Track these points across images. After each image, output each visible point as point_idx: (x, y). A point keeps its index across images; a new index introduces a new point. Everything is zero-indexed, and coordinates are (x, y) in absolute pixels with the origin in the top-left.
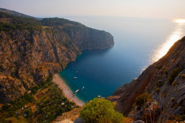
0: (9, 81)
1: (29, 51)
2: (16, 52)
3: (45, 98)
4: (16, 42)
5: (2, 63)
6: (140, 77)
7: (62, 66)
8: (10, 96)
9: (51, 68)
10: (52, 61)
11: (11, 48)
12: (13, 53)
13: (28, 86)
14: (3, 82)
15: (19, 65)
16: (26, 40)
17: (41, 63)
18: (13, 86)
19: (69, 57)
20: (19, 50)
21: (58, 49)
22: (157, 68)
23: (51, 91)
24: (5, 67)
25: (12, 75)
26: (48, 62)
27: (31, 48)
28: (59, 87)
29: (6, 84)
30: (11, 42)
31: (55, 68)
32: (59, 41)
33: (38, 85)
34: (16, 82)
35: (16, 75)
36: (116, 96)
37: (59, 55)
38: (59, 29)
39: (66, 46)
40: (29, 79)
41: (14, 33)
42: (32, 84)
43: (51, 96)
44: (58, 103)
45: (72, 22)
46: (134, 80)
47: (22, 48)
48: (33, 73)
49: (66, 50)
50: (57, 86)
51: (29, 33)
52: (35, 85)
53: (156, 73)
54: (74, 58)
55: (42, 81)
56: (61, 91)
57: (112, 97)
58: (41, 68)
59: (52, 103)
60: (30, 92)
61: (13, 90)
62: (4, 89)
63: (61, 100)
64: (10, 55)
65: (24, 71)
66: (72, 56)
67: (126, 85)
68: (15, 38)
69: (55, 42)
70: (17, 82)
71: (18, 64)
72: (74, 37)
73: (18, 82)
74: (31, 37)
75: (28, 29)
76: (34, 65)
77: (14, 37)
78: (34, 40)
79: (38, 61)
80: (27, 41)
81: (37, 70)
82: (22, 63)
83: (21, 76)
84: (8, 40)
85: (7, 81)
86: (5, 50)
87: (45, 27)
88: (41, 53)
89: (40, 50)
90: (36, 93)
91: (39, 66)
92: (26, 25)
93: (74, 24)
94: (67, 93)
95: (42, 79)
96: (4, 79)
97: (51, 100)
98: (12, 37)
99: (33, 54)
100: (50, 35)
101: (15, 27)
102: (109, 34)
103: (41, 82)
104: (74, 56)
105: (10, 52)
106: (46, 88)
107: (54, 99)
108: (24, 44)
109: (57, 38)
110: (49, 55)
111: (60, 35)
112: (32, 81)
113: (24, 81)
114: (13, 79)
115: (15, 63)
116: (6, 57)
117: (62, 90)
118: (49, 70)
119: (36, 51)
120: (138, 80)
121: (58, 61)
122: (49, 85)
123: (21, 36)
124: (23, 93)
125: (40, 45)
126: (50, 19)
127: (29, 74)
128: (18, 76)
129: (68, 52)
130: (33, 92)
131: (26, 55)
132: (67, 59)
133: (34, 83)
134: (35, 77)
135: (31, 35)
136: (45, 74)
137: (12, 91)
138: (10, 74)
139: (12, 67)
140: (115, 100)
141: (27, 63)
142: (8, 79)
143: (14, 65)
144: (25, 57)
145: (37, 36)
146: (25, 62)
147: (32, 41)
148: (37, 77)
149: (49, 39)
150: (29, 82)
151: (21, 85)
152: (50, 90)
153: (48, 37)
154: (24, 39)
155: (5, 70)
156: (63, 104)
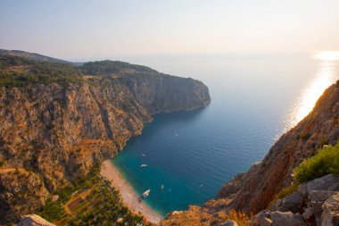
0: (19, 178)
1: (59, 119)
2: (35, 122)
3: (85, 209)
4: (37, 106)
5: (10, 143)
6: (267, 158)
7: (118, 146)
8: (18, 208)
9: (97, 150)
10: (98, 136)
11: (28, 116)
12: (29, 125)
13: (53, 187)
14: (7, 179)
15: (39, 147)
16: (55, 100)
17: (79, 140)
18: (25, 188)
19: (130, 129)
20: (42, 118)
21: (110, 114)
22: (298, 138)
23: (96, 195)
24: (14, 151)
25: (25, 166)
26: (93, 138)
27: (62, 113)
28: (112, 186)
29: (13, 183)
30: (28, 105)
31: (105, 150)
32: (113, 100)
33: (73, 183)
34: (31, 179)
35: (33, 165)
36: (224, 200)
37: (112, 126)
38: (113, 79)
39: (124, 107)
40: (56, 173)
41: (34, 90)
42: (62, 182)
43: (97, 205)
44: (110, 219)
45: (133, 67)
46: (255, 166)
47: (47, 114)
48: (64, 161)
49: (125, 115)
50: (108, 183)
51: (60, 88)
52: (67, 183)
53: (301, 148)
54: (139, 129)
55: (80, 175)
56: (116, 193)
57: (215, 203)
58: (78, 151)
59: (98, 219)
60: (57, 197)
61: (26, 195)
62: (9, 194)
63: (115, 212)
64: (25, 128)
65: (48, 158)
66: (135, 127)
67: (240, 177)
68: (36, 99)
69: (104, 102)
70: (34, 179)
71: (38, 144)
72: (139, 92)
73: (36, 179)
74: (64, 94)
75: (58, 81)
76: (66, 145)
77: (34, 97)
78: (68, 99)
79: (74, 138)
80: (56, 103)
81: (72, 154)
82: (46, 142)
83: (41, 167)
84: (24, 101)
85: (16, 177)
86: (17, 119)
87: (88, 77)
88: (80, 122)
89: (78, 118)
90: (67, 200)
91: (76, 147)
92: (56, 75)
93: (138, 70)
94: (128, 197)
95: (80, 172)
96: (9, 173)
97: (97, 214)
98: (31, 96)
99: (66, 126)
100: (96, 91)
101: (37, 79)
102: (200, 83)
103: (79, 178)
104: (139, 125)
105: (25, 123)
106: (87, 188)
107: (102, 212)
108: (51, 108)
109: (109, 95)
110: (93, 126)
111: (114, 90)
112: (61, 175)
113: (47, 176)
114: (27, 174)
115: (33, 143)
116: (18, 132)
117: (118, 192)
118: (94, 154)
119: (71, 119)
120: (264, 165)
121: (110, 135)
122: (94, 183)
123: (46, 94)
124: (43, 201)
125: (79, 108)
126: (97, 63)
127: (57, 162)
128: (37, 167)
129: (127, 119)
130: (63, 199)
131: (53, 126)
132: (127, 132)
133: (65, 180)
134: (67, 169)
135: (63, 92)
136: (87, 161)
137: (23, 197)
138: (21, 165)
139: (27, 150)
140: (223, 207)
141: (54, 142)
142: (17, 173)
143: (31, 147)
144: (51, 131)
145: (74, 92)
146: (50, 140)
147: (64, 102)
148: (71, 168)
149: (94, 97)
150: (56, 177)
151: (41, 186)
152: (94, 192)
153: (92, 93)
154: (51, 99)
155: (14, 156)
156: (120, 220)
